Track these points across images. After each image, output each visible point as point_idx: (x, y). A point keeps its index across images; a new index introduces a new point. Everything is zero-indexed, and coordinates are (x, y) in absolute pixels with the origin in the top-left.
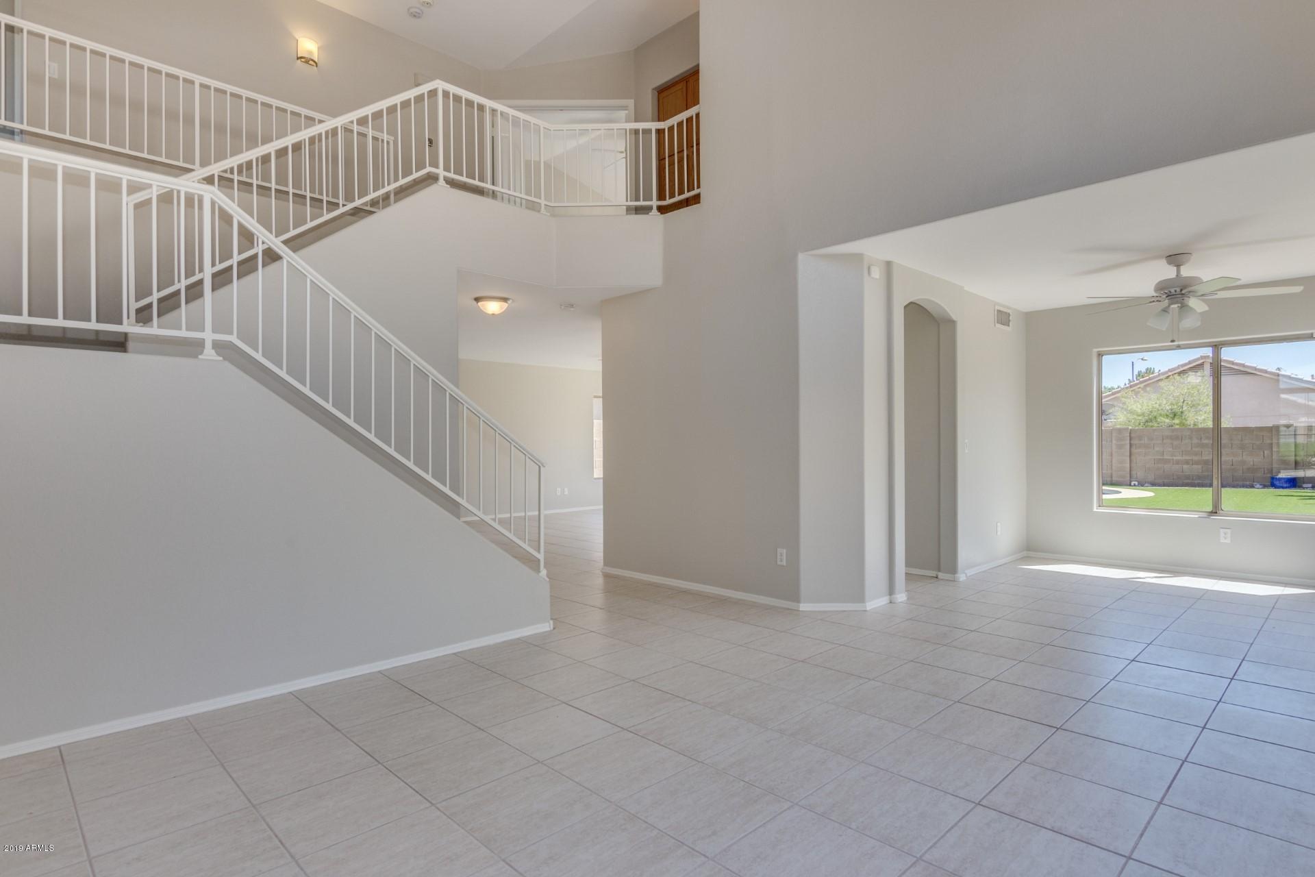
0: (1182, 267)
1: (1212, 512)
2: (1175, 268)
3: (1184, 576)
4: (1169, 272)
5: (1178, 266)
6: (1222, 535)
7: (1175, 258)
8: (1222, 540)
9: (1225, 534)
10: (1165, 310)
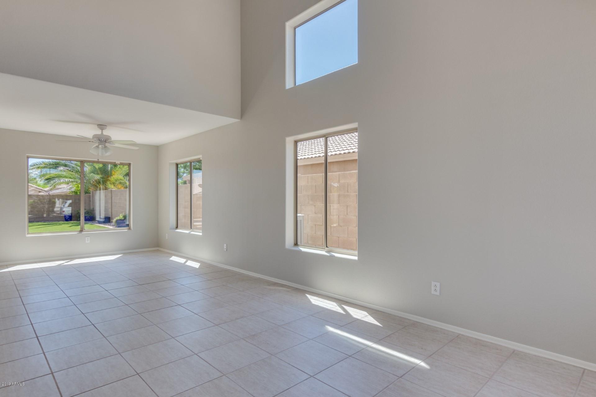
0: (103, 130)
1: (80, 231)
2: (101, 130)
3: (75, 260)
4: (99, 132)
5: (102, 129)
6: (87, 240)
7: (102, 126)
8: (87, 242)
9: (88, 239)
10: (98, 147)
